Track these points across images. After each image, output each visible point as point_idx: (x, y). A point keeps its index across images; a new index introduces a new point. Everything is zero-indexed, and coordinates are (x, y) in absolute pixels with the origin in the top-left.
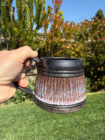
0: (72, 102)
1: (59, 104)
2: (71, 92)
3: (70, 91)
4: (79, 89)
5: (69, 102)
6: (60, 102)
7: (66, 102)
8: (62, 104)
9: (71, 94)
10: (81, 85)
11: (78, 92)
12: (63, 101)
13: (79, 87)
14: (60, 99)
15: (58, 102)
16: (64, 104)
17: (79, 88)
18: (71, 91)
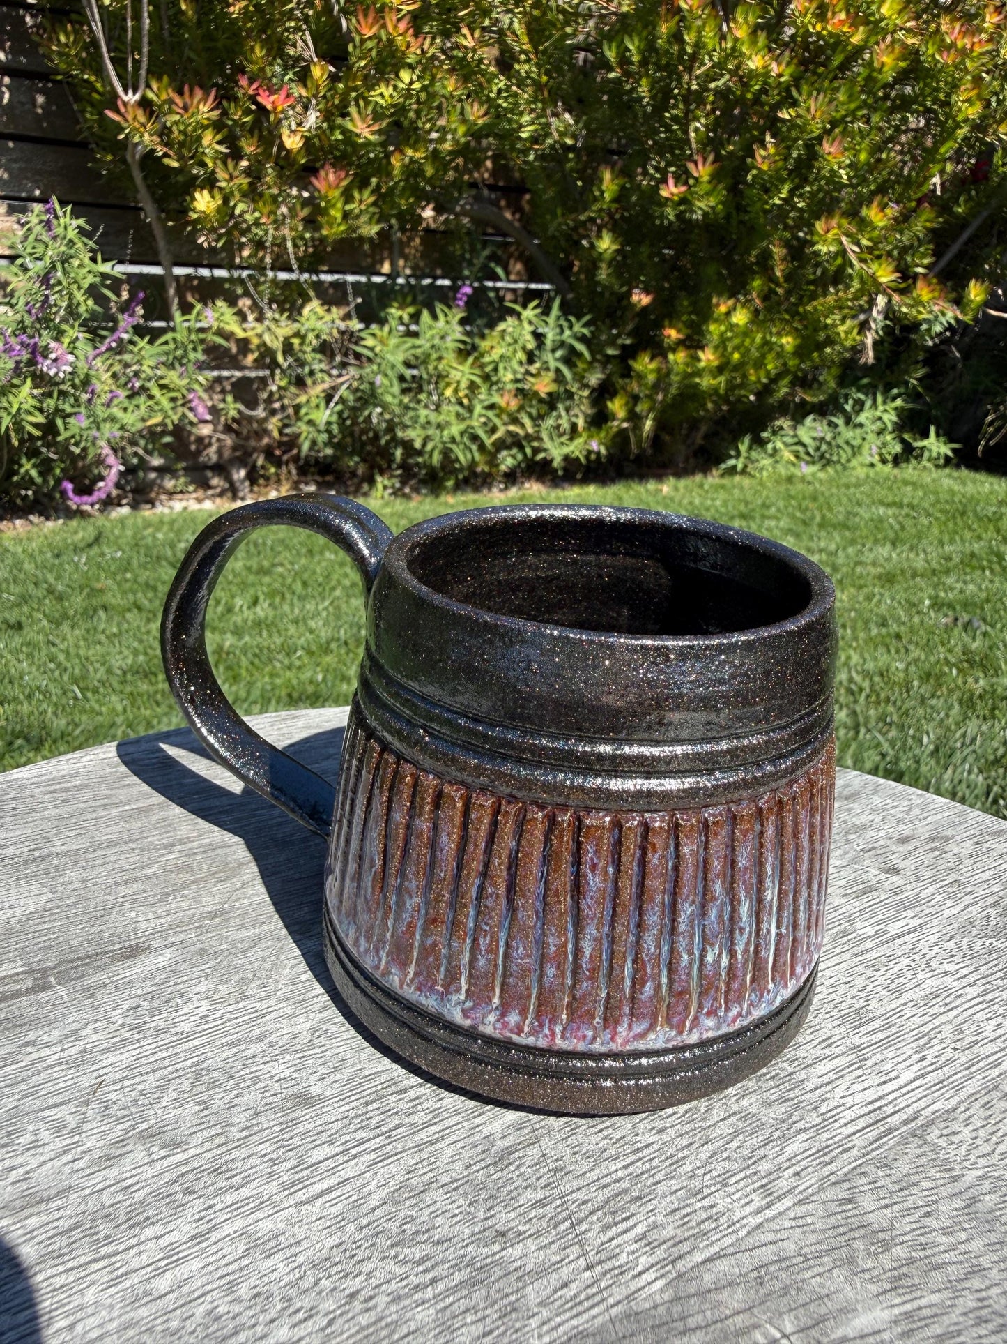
0: (590, 1034)
1: (465, 1013)
2: (587, 947)
3: (578, 924)
4: (682, 927)
5: (558, 1029)
6: (469, 1004)
7: (524, 1012)
8: (490, 1025)
9: (585, 964)
10: (718, 888)
11: (672, 950)
12: (496, 1001)
13: (687, 910)
14: (470, 976)
15: (454, 998)
16: (505, 1025)
17: (683, 919)
18: (591, 931)
